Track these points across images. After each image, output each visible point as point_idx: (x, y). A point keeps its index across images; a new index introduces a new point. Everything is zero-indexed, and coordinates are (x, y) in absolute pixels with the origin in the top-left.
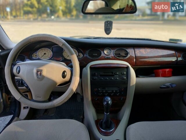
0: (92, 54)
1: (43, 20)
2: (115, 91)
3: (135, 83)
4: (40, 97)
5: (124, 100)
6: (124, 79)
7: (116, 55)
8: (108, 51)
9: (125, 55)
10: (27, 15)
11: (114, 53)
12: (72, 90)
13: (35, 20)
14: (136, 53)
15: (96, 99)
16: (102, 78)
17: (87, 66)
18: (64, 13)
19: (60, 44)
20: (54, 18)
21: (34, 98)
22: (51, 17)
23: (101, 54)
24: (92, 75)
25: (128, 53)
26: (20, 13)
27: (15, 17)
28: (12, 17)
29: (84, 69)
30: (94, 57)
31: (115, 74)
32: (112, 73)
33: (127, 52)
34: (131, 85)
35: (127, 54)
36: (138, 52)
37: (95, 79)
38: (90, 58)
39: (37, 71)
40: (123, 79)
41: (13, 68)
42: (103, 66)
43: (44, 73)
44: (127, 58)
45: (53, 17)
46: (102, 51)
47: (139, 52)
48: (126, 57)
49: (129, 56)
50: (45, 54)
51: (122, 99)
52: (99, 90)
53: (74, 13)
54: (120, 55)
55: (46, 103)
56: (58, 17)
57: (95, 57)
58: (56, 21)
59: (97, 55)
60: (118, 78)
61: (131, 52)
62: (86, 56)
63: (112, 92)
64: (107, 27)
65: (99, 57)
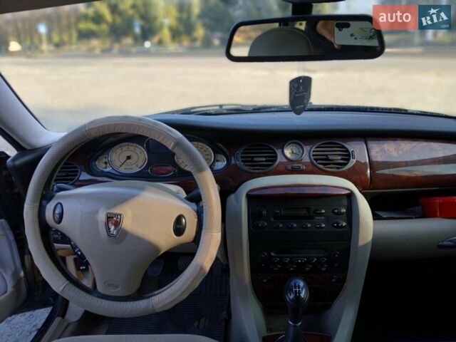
0: (252, 157)
1: (125, 53)
2: (315, 259)
3: (370, 238)
4: (116, 287)
5: (342, 281)
6: (342, 227)
7: (316, 160)
8: (295, 149)
9: (341, 159)
10: (85, 41)
11: (312, 154)
12: (202, 268)
13: (106, 52)
14: (373, 153)
15: (265, 281)
16: (281, 225)
17: (237, 192)
18: (176, 35)
19: (169, 142)
20: (150, 48)
21: (100, 288)
22: (143, 45)
23: (276, 157)
24: (253, 216)
25: (349, 155)
26: (70, 36)
27: (58, 45)
28: (52, 48)
29: (232, 198)
30: (256, 165)
31: (315, 212)
32: (308, 209)
33: (347, 151)
34: (361, 243)
35: (347, 156)
36: (377, 152)
37: (262, 227)
38: (246, 168)
39: (108, 218)
40: (338, 227)
41: (46, 206)
42: (282, 191)
43: (127, 224)
44: (349, 170)
45: (147, 44)
46: (277, 149)
47: (381, 150)
48: (345, 164)
49: (352, 162)
50: (129, 158)
51: (334, 280)
52: (273, 256)
53: (200, 32)
54: (327, 159)
55: (132, 303)
56: (160, 42)
57: (261, 165)
58: (156, 54)
59: (266, 161)
60: (324, 225)
61: (359, 152)
62: (236, 165)
63: (309, 261)
64: (296, 93)
65: (271, 165)
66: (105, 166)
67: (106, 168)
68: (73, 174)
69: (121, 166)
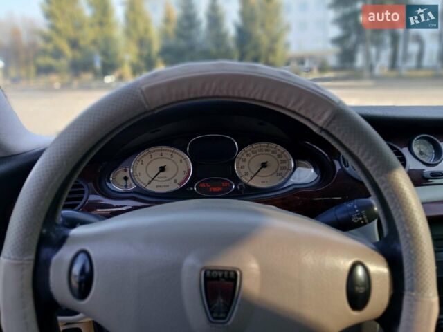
18: (136, 70)
27: (14, 80)
39: (208, 278)
45: (108, 79)
53: (161, 68)
56: (121, 78)
66: (123, 182)
67: (126, 186)
68: (76, 196)
69: (150, 183)
